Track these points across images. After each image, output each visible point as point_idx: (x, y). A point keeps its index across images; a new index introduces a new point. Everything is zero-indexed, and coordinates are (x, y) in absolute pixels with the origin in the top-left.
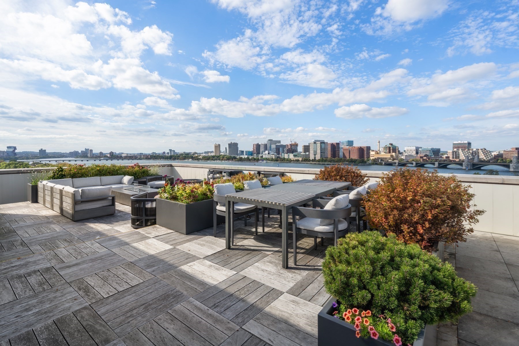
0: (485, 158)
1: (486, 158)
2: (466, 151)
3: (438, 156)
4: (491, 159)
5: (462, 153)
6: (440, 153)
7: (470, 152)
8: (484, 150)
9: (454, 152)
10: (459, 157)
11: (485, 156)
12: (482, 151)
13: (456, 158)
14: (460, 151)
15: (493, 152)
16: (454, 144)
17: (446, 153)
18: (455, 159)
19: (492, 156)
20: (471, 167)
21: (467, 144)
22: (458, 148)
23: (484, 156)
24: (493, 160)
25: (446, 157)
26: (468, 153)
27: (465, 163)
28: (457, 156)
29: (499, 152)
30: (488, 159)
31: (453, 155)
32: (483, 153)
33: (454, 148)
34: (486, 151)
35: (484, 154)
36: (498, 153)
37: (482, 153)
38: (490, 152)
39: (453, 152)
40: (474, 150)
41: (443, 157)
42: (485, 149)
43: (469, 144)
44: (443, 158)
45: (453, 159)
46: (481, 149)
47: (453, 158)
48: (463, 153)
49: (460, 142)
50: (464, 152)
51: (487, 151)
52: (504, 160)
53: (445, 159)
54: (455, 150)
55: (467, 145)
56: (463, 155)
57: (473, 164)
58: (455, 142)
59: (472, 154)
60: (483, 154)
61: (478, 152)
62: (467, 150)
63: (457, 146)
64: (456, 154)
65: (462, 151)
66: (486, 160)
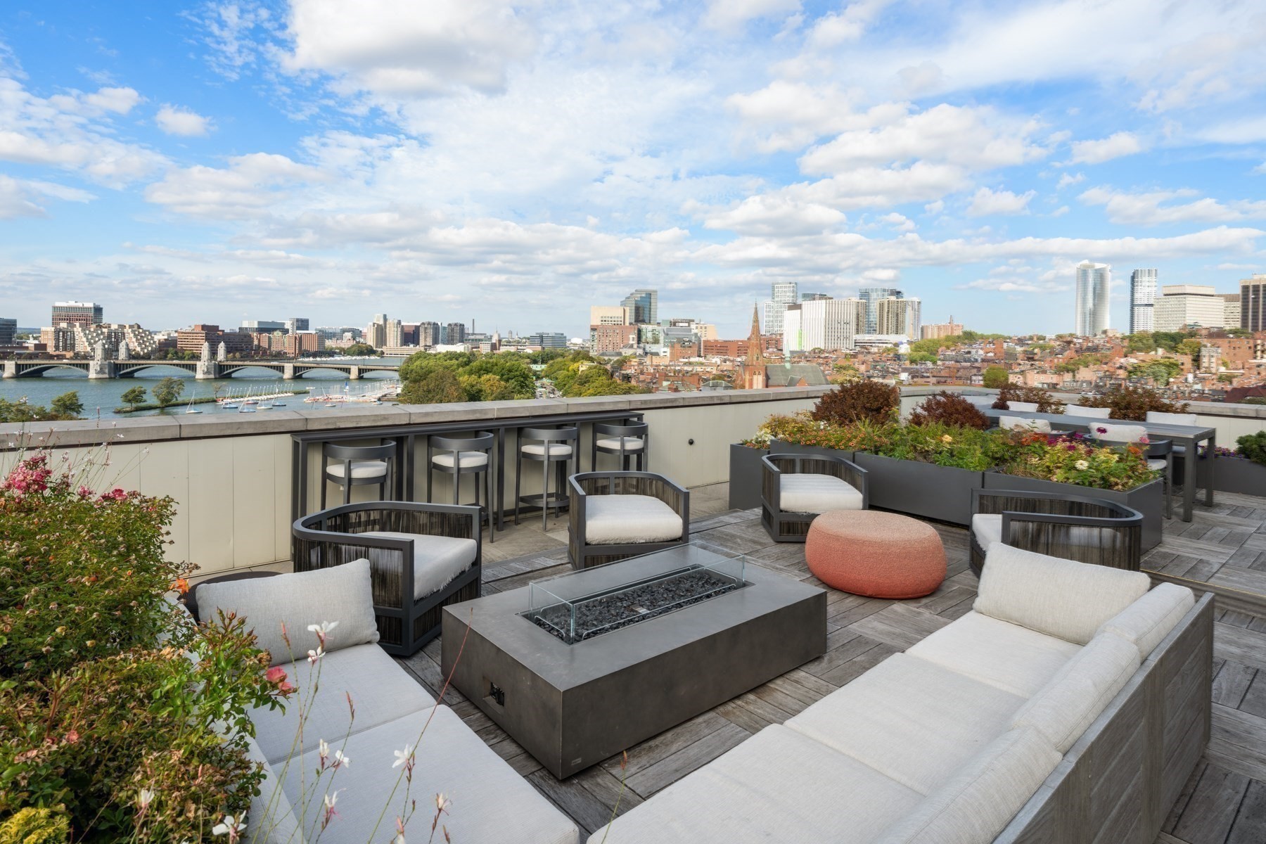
0: (138, 349)
1: (142, 349)
2: (92, 330)
3: (10, 342)
4: (153, 351)
5: (82, 334)
6: (14, 332)
7: (102, 333)
8: (136, 328)
9: (60, 330)
10: (73, 346)
11: (140, 344)
12: (133, 332)
13: (65, 349)
14: (77, 329)
15: (155, 333)
16: (55, 308)
17: (35, 332)
18: (64, 353)
19: (154, 342)
20: (109, 374)
21: (93, 310)
22: (70, 320)
23: (136, 344)
24: (157, 354)
25: (36, 346)
26: (98, 335)
27: (95, 362)
28: (68, 342)
29: (169, 334)
30: (146, 351)
31: (57, 339)
32: (135, 336)
33: (56, 320)
34: (141, 331)
35: (137, 340)
36: (166, 337)
37: (132, 335)
38: (150, 333)
39: (57, 332)
40: (114, 327)
41: (26, 345)
42: (139, 327)
43: (98, 310)
44: (27, 348)
45: (57, 353)
46: (131, 327)
47: (57, 347)
48: (85, 334)
49: (72, 304)
50: (87, 332)
51: (144, 331)
52: (180, 354)
53: (32, 350)
54: (63, 325)
55: (92, 314)
56: (84, 339)
57: (116, 365)
58: (58, 304)
59: (109, 336)
60: (134, 340)
61: (123, 334)
62: (94, 326)
63: (64, 315)
64: (65, 340)
65: (83, 330)
66: (142, 353)
